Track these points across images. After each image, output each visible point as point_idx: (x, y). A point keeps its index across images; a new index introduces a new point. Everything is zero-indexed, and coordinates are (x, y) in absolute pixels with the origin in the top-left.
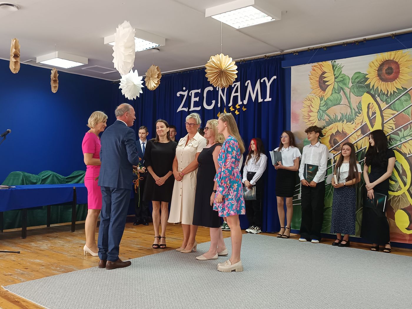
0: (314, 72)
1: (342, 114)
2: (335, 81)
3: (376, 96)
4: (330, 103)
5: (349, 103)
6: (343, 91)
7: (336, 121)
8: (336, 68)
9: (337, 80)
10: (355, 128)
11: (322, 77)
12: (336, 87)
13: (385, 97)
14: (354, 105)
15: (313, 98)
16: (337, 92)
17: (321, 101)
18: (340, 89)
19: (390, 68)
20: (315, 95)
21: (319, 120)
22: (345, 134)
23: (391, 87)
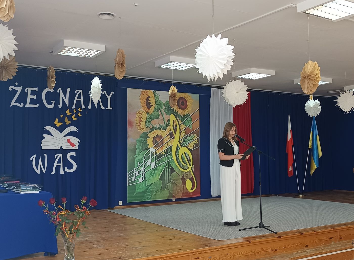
0: (143, 95)
1: (160, 125)
2: (155, 104)
3: (177, 116)
4: (153, 117)
5: (164, 119)
6: (160, 111)
7: (156, 128)
8: (156, 95)
9: (157, 103)
10: (167, 134)
11: (147, 100)
12: (156, 108)
13: (181, 118)
14: (166, 120)
15: (142, 112)
16: (157, 111)
17: (147, 115)
18: (158, 109)
19: (183, 102)
20: (143, 111)
21: (146, 127)
22: (161, 137)
23: (183, 113)
